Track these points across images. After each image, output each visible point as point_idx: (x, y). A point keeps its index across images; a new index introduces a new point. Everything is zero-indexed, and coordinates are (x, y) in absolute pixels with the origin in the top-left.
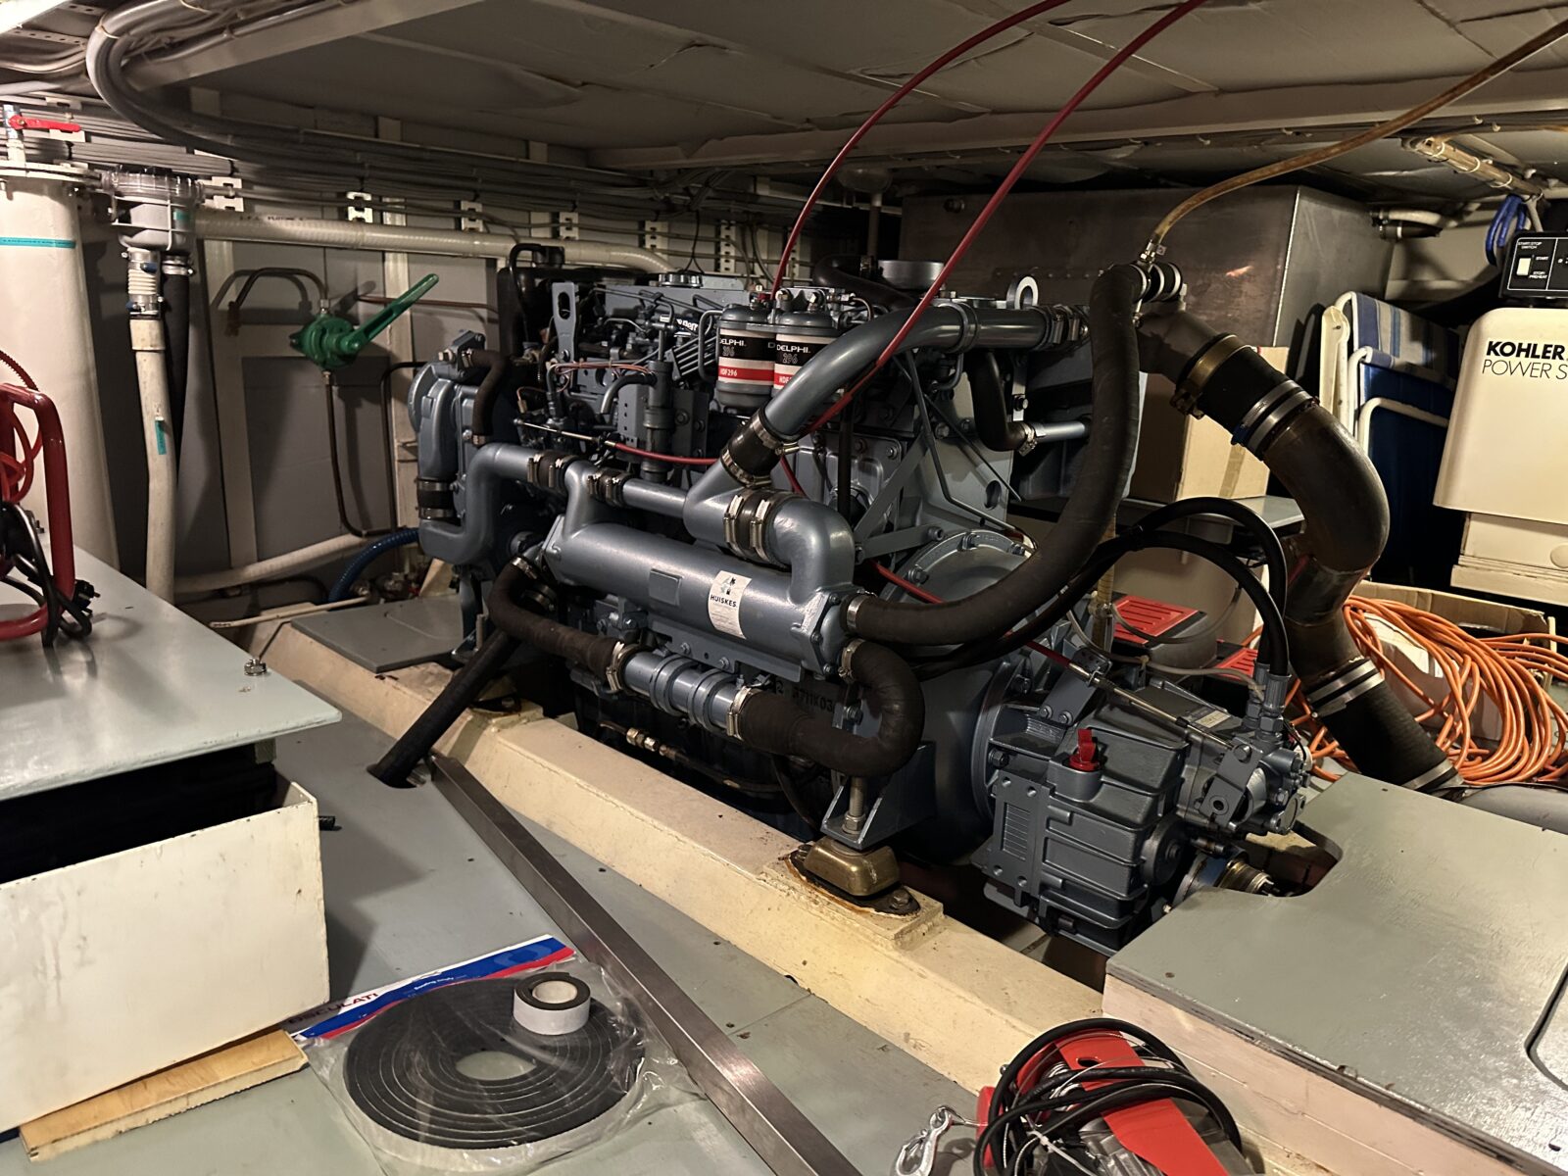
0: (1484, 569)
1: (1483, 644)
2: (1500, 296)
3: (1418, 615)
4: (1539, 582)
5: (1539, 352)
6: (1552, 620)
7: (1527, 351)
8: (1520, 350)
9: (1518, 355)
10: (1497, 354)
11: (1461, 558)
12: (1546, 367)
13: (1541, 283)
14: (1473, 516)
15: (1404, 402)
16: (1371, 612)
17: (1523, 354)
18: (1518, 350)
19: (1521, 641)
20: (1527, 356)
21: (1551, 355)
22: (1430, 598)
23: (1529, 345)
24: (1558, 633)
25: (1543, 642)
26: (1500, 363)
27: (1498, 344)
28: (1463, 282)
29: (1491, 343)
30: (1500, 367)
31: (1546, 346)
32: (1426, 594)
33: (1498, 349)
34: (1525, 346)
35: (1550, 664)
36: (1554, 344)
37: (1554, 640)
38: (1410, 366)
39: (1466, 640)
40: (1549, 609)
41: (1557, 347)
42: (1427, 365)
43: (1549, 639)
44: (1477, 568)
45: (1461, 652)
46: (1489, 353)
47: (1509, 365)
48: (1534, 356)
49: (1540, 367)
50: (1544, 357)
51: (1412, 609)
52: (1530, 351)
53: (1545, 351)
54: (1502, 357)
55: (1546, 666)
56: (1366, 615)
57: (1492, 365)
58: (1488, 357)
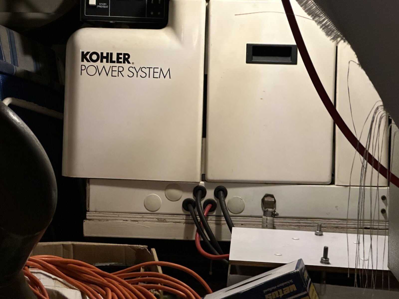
0: (104, 220)
1: (115, 276)
2: (81, 20)
3: (67, 263)
4: (140, 224)
5: (115, 58)
6: (154, 250)
7: (107, 58)
8: (103, 57)
9: (102, 61)
10: (88, 61)
11: (88, 214)
12: (121, 69)
13: (105, 11)
14: (91, 181)
15: (28, 100)
16: (34, 267)
17: (105, 60)
18: (101, 57)
19: (139, 270)
20: (107, 62)
21: (122, 60)
22: (72, 248)
23: (108, 54)
24: (160, 260)
25: (153, 268)
26: (91, 67)
27: (88, 53)
28: (48, 14)
29: (83, 53)
30: (92, 70)
31: (118, 54)
32: (68, 245)
33: (88, 57)
34: (105, 55)
35: (161, 283)
36: (123, 52)
37: (159, 265)
38: (27, 73)
39: (103, 276)
40: (151, 243)
41: (125, 54)
42: (38, 72)
43: (156, 265)
44: (99, 220)
45: (103, 286)
46: (83, 61)
47: (97, 68)
48: (112, 62)
49: (116, 69)
50: (118, 62)
51: (61, 259)
52: (108, 57)
53: (118, 58)
54: (91, 63)
55: (159, 285)
56: (31, 270)
57: (86, 69)
58: (83, 63)
